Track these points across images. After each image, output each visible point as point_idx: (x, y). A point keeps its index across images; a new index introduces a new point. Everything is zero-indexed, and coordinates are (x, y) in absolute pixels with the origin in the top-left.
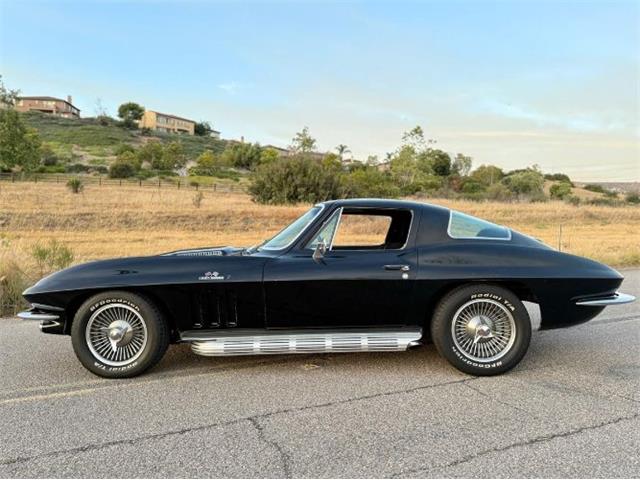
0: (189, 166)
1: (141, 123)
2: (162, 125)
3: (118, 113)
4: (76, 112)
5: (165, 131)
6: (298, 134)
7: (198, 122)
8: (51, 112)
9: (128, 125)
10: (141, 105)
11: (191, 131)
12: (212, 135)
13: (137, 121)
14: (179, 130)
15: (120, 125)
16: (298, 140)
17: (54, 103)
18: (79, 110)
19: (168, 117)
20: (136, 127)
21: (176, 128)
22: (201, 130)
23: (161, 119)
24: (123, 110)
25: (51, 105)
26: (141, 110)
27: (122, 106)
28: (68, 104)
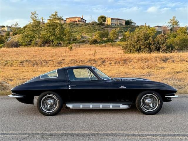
0: (120, 38)
1: (105, 23)
2: (113, 23)
3: (98, 20)
4: (84, 21)
5: (114, 25)
6: (171, 20)
7: (127, 20)
8: (77, 22)
9: (101, 24)
10: (106, 16)
11: (124, 24)
12: (133, 24)
13: (104, 22)
14: (119, 24)
15: (98, 24)
16: (170, 22)
17: (78, 19)
18: (86, 21)
19: (115, 19)
20: (103, 24)
21: (118, 23)
22: (128, 23)
23: (113, 20)
24: (100, 18)
25: (77, 20)
26: (105, 18)
27: (99, 17)
28: (82, 19)
